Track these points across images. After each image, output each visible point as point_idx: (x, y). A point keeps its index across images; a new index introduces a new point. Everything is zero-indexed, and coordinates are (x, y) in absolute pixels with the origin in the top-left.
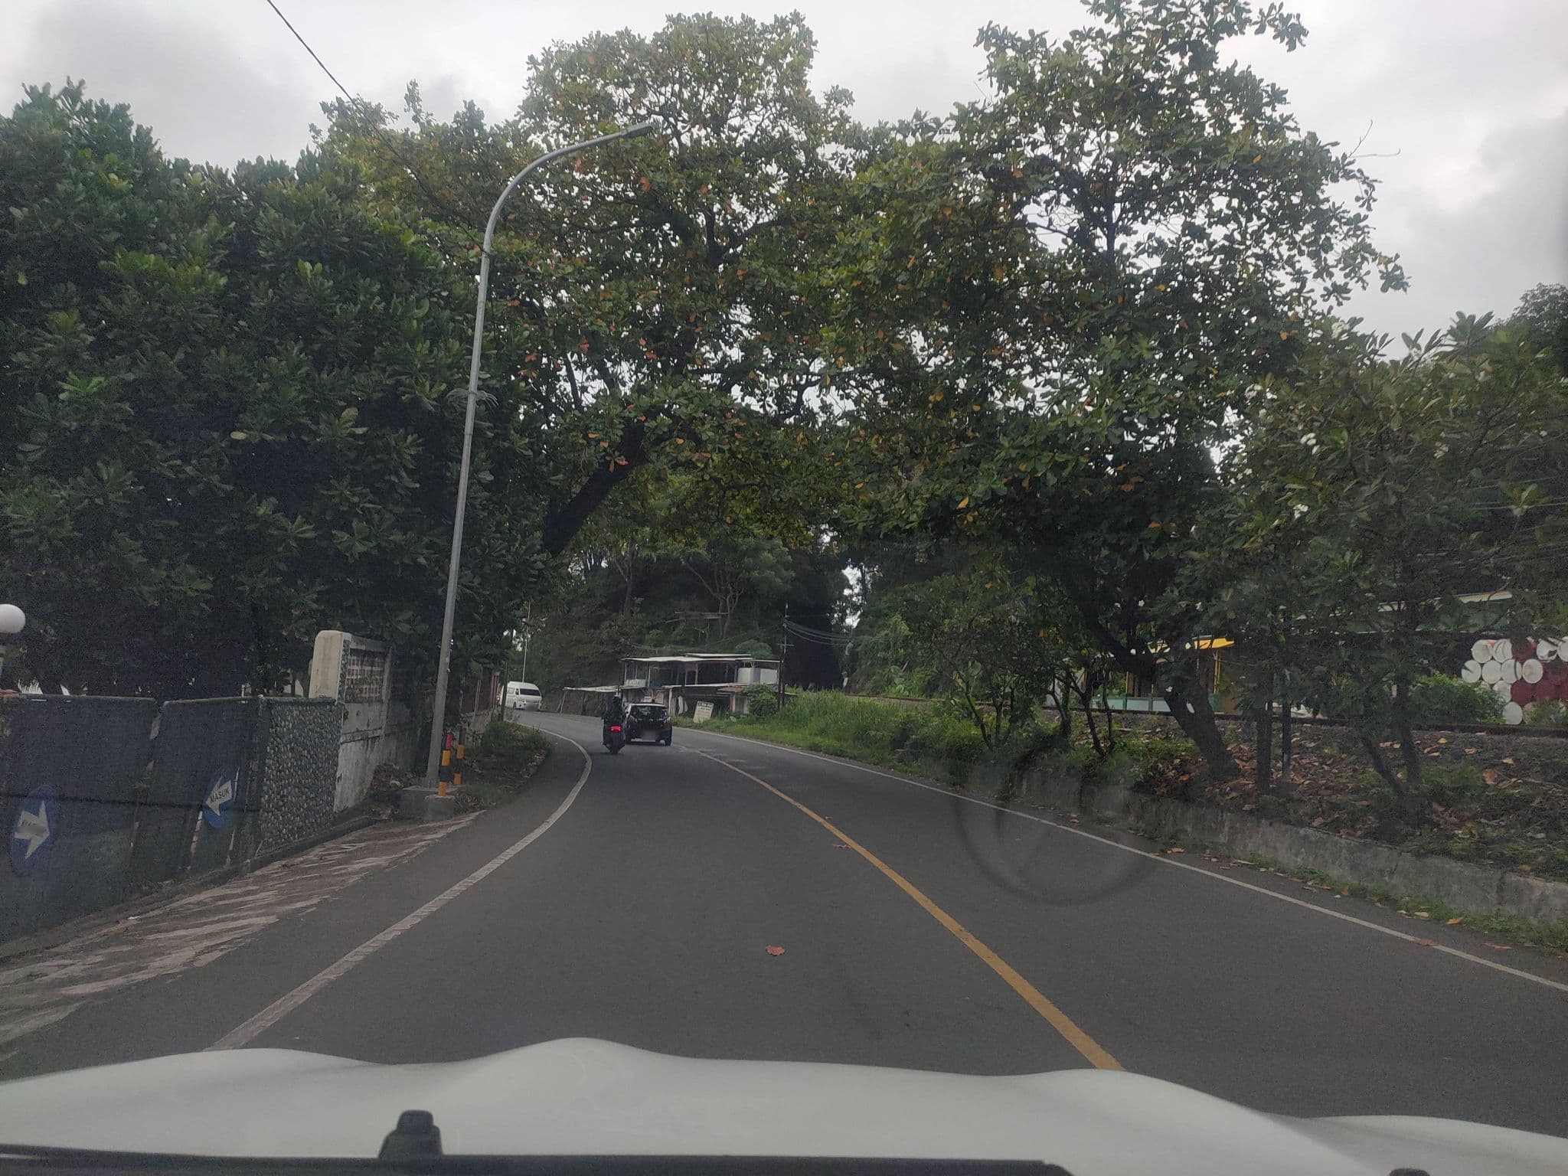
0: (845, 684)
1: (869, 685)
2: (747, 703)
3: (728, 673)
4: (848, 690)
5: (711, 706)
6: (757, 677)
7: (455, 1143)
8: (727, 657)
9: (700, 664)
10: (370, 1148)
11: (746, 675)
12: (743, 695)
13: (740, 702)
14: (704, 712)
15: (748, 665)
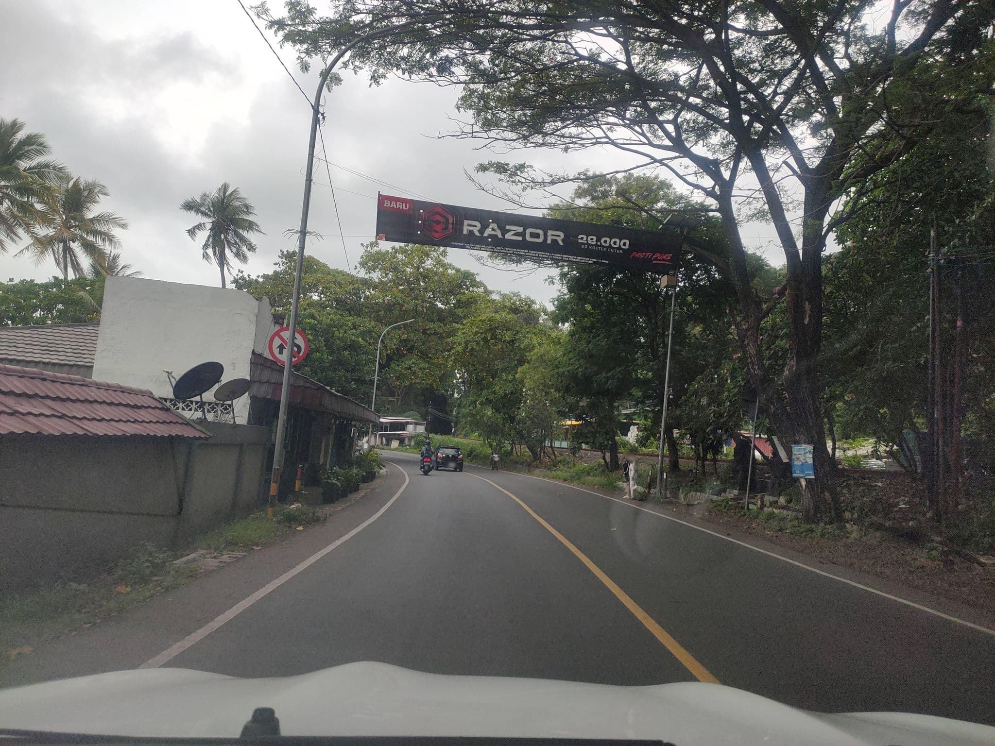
0: (453, 431)
1: (463, 432)
2: (413, 441)
3: (402, 426)
4: (454, 435)
5: (398, 441)
6: (415, 429)
7: (288, 729)
8: (401, 419)
9: (391, 423)
10: (235, 732)
11: (410, 428)
12: (411, 438)
13: (410, 440)
14: (395, 444)
15: (411, 424)
